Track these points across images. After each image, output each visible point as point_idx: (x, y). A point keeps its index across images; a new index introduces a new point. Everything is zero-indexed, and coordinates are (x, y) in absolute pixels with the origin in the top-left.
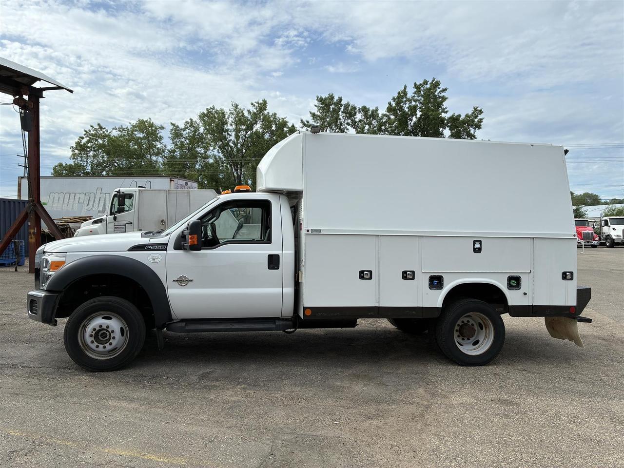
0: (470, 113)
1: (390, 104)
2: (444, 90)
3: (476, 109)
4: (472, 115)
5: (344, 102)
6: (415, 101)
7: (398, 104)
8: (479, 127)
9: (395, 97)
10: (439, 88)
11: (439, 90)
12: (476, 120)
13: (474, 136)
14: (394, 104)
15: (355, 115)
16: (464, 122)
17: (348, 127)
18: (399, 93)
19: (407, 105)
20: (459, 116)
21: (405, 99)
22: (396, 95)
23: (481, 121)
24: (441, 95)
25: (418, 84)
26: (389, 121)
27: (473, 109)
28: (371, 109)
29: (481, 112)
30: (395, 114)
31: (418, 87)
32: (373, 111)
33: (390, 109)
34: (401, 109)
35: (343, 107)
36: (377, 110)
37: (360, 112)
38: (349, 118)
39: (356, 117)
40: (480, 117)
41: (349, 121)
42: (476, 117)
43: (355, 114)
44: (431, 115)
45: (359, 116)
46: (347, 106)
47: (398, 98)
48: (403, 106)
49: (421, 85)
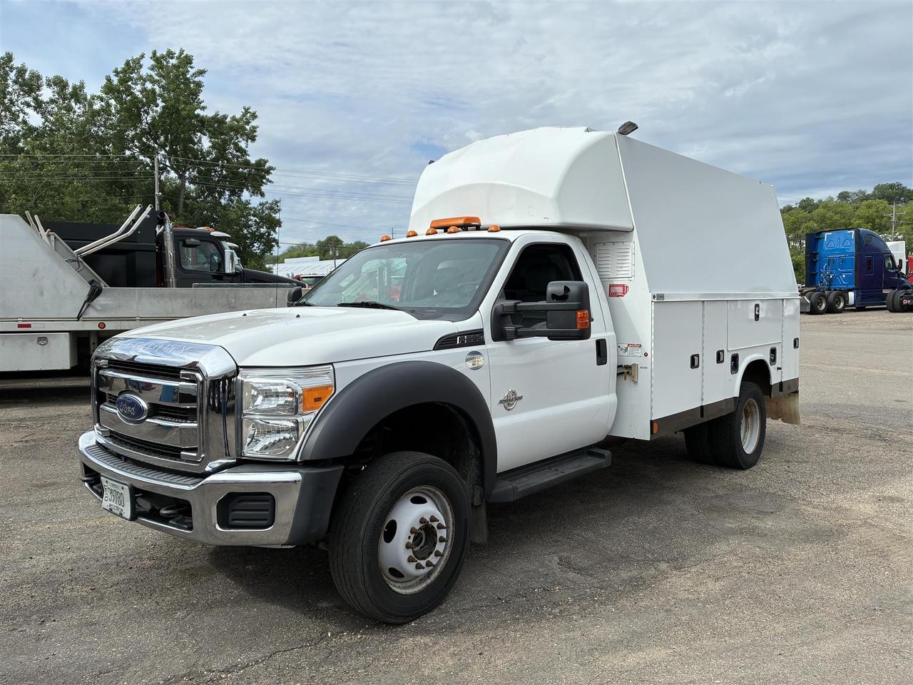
0: (238, 116)
1: (109, 80)
2: (201, 73)
3: (247, 111)
4: (241, 119)
5: (16, 63)
6: (153, 82)
7: (123, 81)
8: (253, 139)
9: (119, 70)
10: (192, 68)
11: (192, 71)
12: (248, 127)
13: (245, 152)
14: (115, 80)
15: (39, 90)
16: (232, 128)
17: (27, 110)
18: (127, 63)
19: (139, 87)
20: (225, 117)
21: (134, 75)
22: (121, 66)
23: (254, 129)
24: (197, 79)
25: (158, 55)
26: (106, 110)
27: (244, 111)
28: (71, 85)
29: (254, 116)
30: (117, 99)
31: (158, 61)
32: (75, 88)
33: (109, 89)
34: (129, 91)
35: (15, 71)
36: (82, 87)
37: (49, 85)
38: (28, 93)
39: (40, 93)
40: (253, 123)
41: (29, 99)
42: (248, 123)
43: (39, 88)
44: (184, 109)
45: (46, 94)
46: (21, 72)
47: (124, 71)
48: (132, 88)
49: (163, 57)
